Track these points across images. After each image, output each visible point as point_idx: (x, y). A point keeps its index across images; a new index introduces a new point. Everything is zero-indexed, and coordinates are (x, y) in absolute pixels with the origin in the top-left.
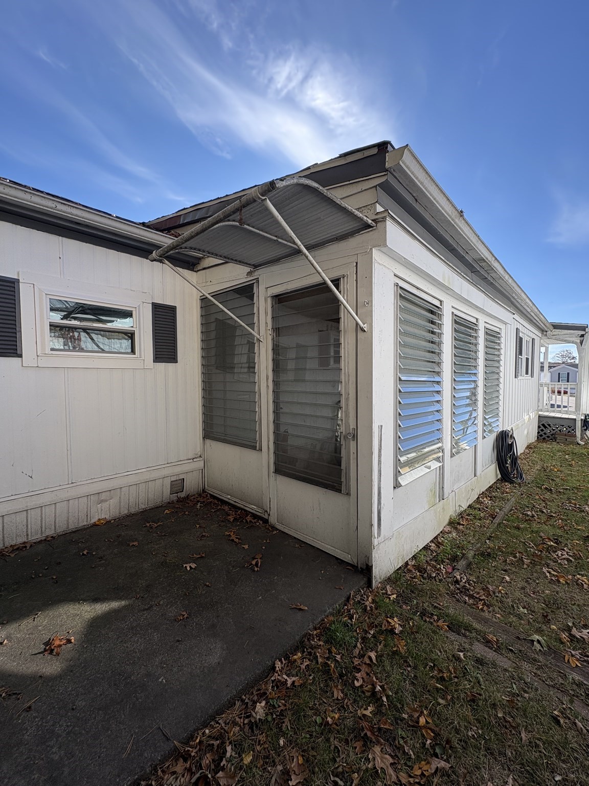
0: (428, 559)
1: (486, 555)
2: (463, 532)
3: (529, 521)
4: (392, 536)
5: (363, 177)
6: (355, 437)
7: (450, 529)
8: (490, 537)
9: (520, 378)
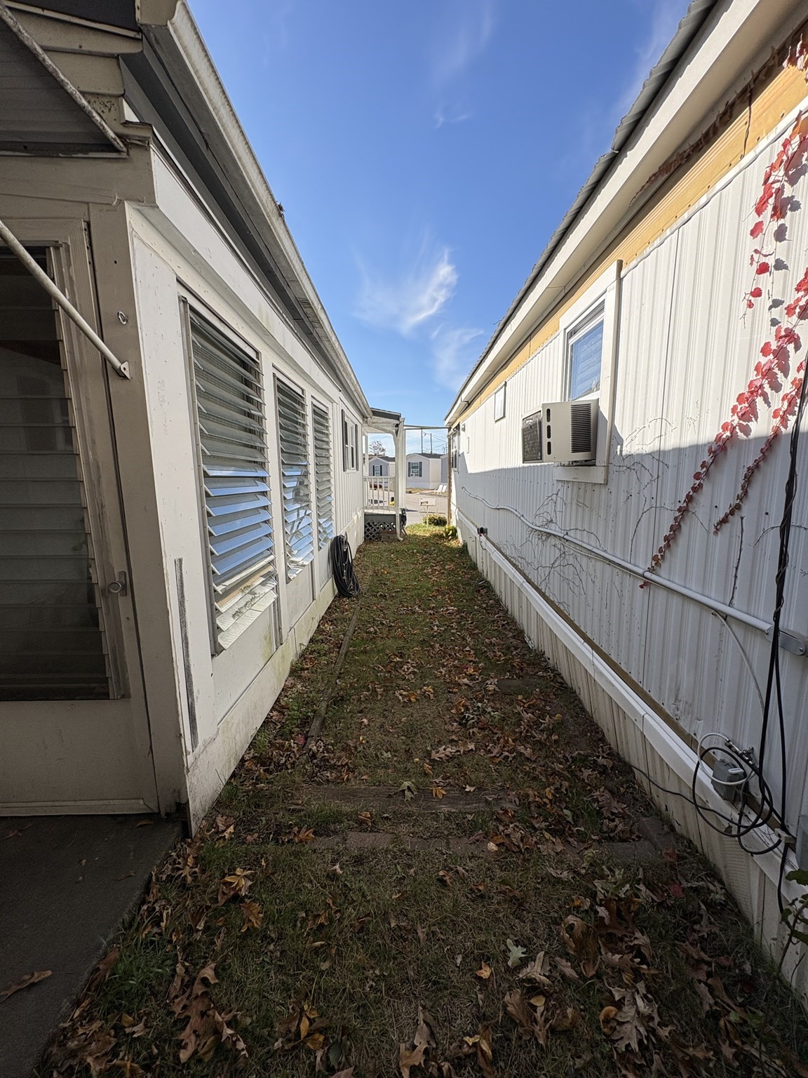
0: (271, 737)
1: (339, 701)
2: (309, 679)
3: (373, 640)
4: (218, 733)
5: (81, 18)
6: (127, 588)
7: (292, 681)
8: (340, 674)
9: (348, 471)
